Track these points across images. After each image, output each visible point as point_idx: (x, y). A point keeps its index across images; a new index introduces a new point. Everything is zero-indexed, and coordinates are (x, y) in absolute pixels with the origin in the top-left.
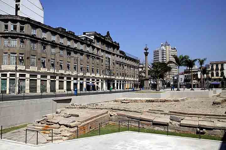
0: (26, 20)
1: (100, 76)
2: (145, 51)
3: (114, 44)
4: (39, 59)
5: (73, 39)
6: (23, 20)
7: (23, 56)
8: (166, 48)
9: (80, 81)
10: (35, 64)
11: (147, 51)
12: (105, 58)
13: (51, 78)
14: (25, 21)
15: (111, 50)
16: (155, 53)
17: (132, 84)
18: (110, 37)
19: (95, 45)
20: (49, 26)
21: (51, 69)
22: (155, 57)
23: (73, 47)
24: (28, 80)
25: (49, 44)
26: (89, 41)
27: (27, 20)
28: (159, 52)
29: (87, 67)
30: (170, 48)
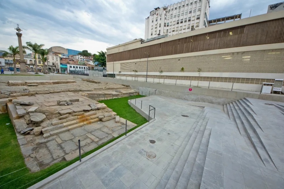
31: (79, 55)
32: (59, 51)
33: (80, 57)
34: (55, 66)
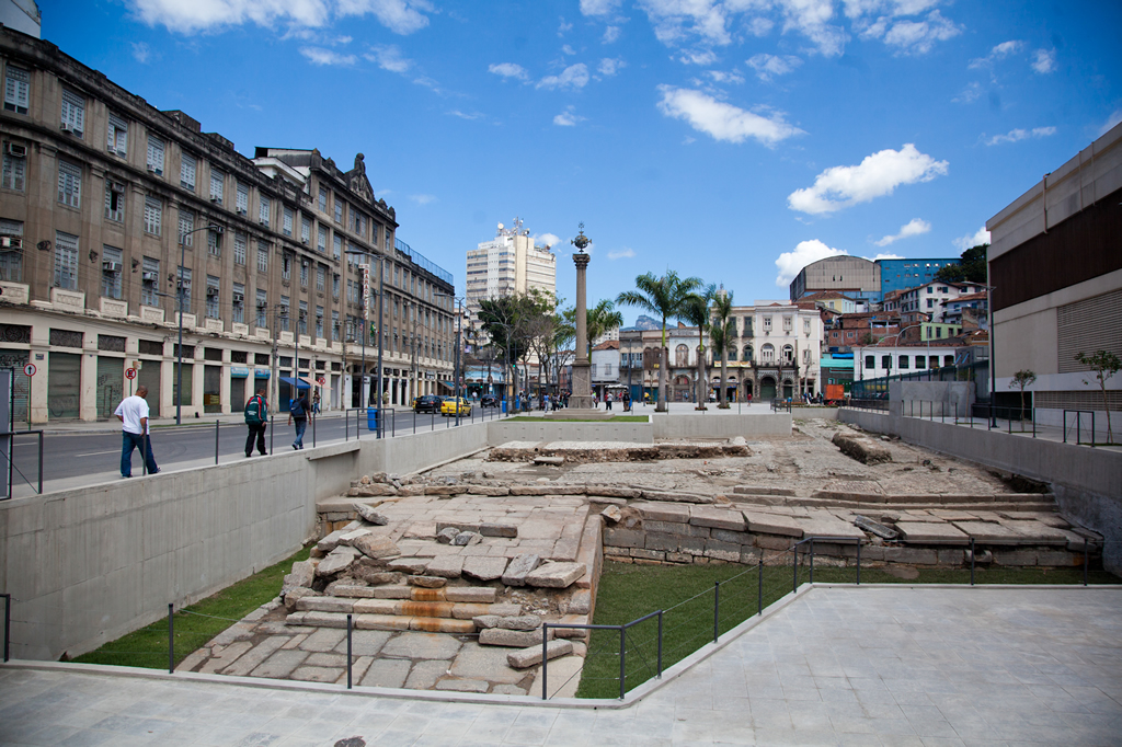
0: (39, 55)
1: (329, 345)
2: (577, 250)
3: (380, 209)
4: (93, 255)
5: (233, 172)
6: (24, 49)
7: (19, 232)
8: (515, 245)
9: (258, 366)
10: (75, 278)
11: (585, 251)
12: (346, 267)
13: (144, 352)
14: (36, 58)
15: (365, 233)
16: (473, 261)
17: (433, 383)
18: (365, 176)
19: (312, 208)
20: (137, 97)
21: (143, 308)
22: (472, 278)
23: (233, 210)
24: (40, 357)
25: (138, 186)
26: (293, 188)
27: (45, 52)
28: (490, 259)
29: (283, 307)
30: (531, 247)
31: (935, 287)
32: (838, 278)
33: (940, 296)
34: (795, 367)
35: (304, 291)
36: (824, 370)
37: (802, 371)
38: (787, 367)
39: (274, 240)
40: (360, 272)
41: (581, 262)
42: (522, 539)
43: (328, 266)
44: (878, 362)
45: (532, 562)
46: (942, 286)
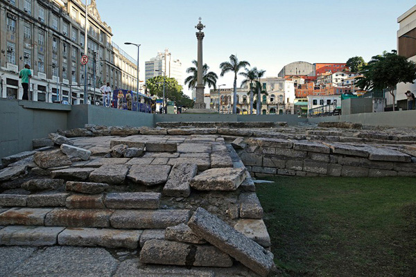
2: (198, 31)
3: (103, 26)
11: (202, 31)
16: (148, 66)
19: (68, 18)
22: (148, 72)
26: (57, 5)
28: (155, 65)
31: (339, 74)
32: (298, 71)
33: (340, 77)
34: (284, 104)
35: (65, 58)
36: (295, 106)
37: (287, 106)
38: (281, 104)
39: (47, 29)
40: (94, 54)
41: (200, 36)
42: (181, 153)
43: (77, 48)
44: (318, 102)
45: (192, 170)
46: (342, 73)
